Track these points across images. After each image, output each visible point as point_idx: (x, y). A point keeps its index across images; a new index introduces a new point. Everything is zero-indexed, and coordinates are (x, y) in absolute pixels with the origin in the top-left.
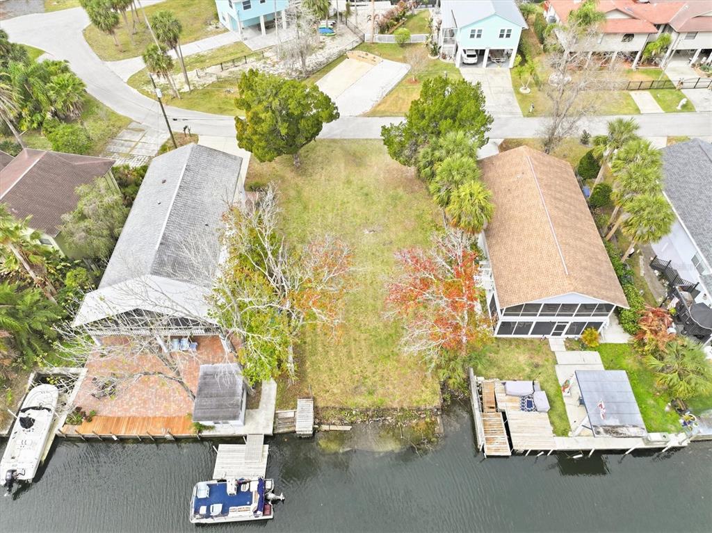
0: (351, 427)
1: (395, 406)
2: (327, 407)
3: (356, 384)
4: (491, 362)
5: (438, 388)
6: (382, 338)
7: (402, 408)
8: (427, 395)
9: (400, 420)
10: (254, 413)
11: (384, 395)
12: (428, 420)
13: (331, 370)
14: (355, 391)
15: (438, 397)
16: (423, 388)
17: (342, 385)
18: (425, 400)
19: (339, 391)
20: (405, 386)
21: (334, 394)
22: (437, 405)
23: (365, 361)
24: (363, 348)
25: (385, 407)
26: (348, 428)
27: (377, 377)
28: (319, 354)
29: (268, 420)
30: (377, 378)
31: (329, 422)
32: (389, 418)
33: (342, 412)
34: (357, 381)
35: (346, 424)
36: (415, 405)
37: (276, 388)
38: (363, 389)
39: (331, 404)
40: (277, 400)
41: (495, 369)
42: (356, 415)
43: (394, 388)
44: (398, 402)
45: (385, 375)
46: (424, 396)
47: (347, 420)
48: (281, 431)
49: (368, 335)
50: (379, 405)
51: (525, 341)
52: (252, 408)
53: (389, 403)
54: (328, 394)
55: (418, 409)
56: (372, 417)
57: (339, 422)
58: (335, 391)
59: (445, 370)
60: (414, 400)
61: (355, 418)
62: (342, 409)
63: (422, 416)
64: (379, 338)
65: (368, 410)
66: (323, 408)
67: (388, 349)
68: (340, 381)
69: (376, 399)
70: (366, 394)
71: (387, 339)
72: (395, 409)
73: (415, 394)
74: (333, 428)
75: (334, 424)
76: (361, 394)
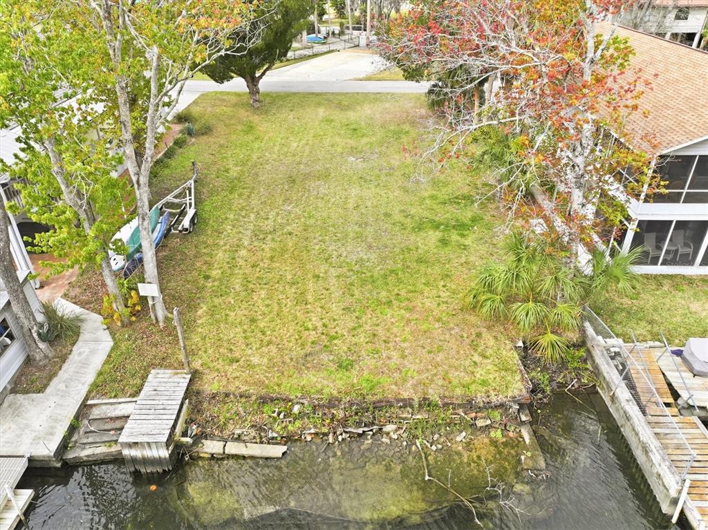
0: (284, 448)
1: (405, 395)
2: (227, 395)
3: (308, 349)
4: (629, 313)
5: (514, 358)
6: (376, 274)
7: (425, 399)
8: (486, 371)
9: (419, 432)
10: (26, 403)
11: (377, 371)
12: (497, 434)
13: (253, 321)
14: (306, 362)
15: (518, 377)
16: (477, 358)
17: (273, 348)
18: (484, 383)
19: (266, 360)
20: (430, 352)
21: (250, 366)
22: (516, 393)
23: (336, 309)
24: (332, 289)
25: (378, 397)
26: (277, 451)
27: (362, 335)
28: (232, 295)
29: (56, 420)
30: (362, 339)
31: (226, 433)
32: (389, 428)
33: (266, 409)
34: (313, 343)
35: (272, 441)
36: (459, 391)
37: (108, 350)
38: (325, 357)
39: (237, 386)
40: (100, 374)
41: (643, 324)
42: (301, 415)
43: (403, 357)
44: (415, 386)
45: (380, 331)
46: (480, 373)
47: (276, 431)
48: (84, 453)
49: (345, 270)
50: (365, 392)
51: (690, 281)
52: (26, 392)
53: (389, 388)
54: (235, 366)
55: (469, 405)
56: (344, 423)
57: (253, 433)
58: (255, 360)
59: (531, 304)
60: (455, 382)
61: (298, 423)
62: (264, 400)
63: (480, 423)
64: (369, 274)
65: (333, 403)
66: (214, 396)
67: (389, 291)
68: (270, 343)
69: (357, 378)
70: (333, 367)
71: (385, 276)
72: (407, 403)
73: (457, 369)
74: (233, 448)
75: (238, 439)
76: (319, 367)
